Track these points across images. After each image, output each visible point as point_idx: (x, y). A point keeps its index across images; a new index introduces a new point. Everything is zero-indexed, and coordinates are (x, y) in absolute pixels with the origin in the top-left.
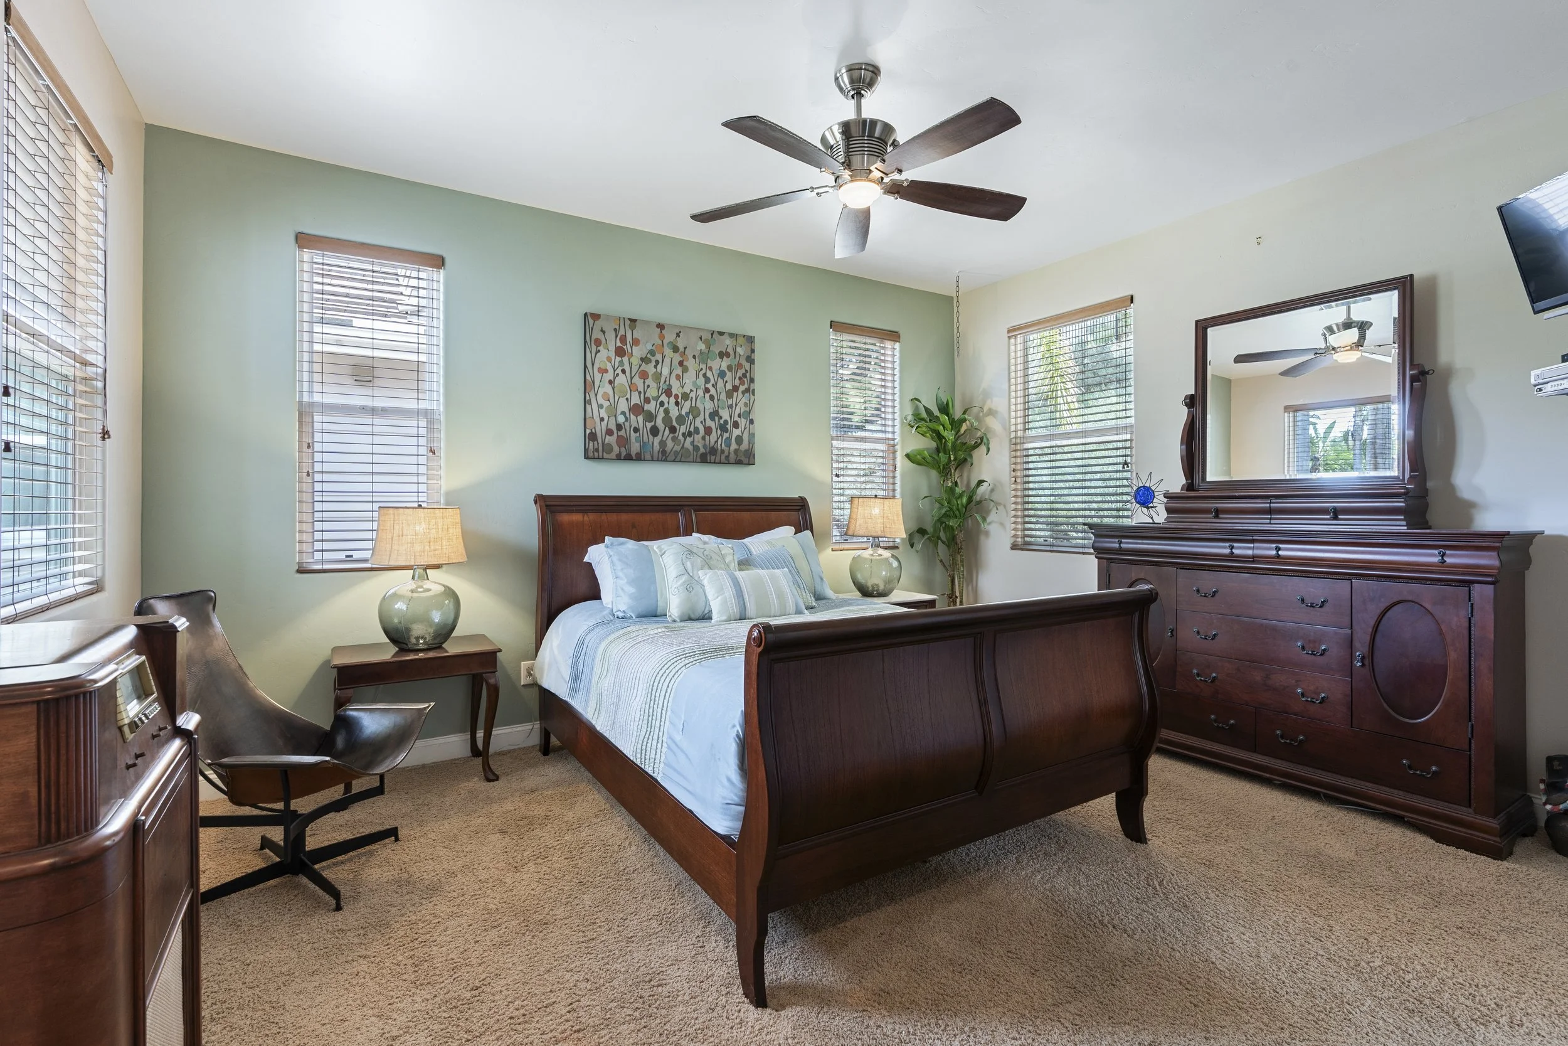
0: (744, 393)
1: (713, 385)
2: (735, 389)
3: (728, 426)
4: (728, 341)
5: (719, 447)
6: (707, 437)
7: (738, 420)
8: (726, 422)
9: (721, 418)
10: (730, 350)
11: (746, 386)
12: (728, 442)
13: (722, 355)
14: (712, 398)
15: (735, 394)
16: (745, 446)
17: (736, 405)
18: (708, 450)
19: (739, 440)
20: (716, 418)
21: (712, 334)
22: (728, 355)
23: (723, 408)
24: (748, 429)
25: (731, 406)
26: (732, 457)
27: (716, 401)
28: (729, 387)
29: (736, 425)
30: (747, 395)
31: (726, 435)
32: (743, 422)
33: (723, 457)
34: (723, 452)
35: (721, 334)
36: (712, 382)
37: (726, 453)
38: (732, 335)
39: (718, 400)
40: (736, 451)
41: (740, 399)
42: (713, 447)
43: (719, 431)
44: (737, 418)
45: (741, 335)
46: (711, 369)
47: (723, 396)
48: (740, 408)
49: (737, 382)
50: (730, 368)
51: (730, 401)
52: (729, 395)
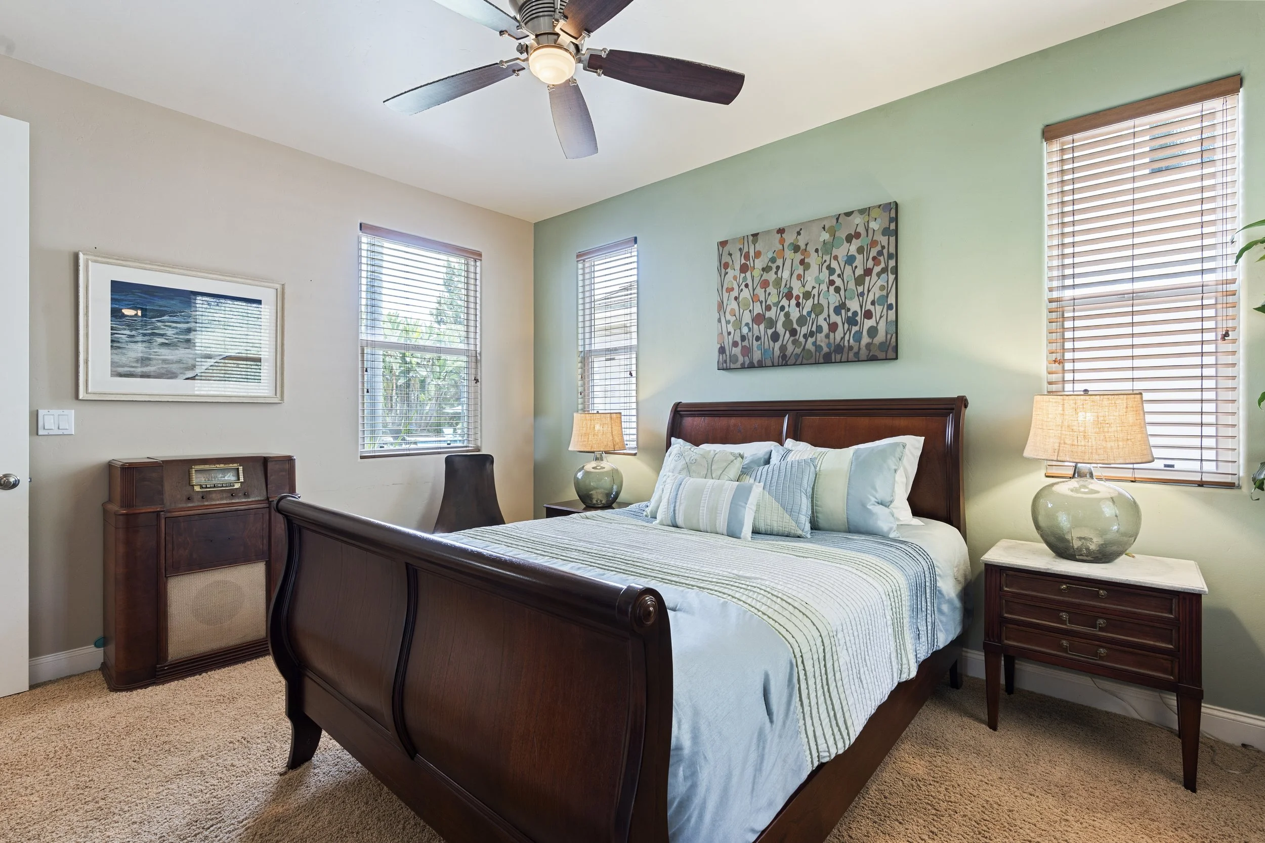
0: (879, 275)
1: (839, 276)
2: (868, 272)
3: (858, 318)
4: (858, 220)
5: (846, 344)
6: (832, 335)
7: (872, 308)
8: (855, 314)
9: (849, 310)
10: (861, 229)
11: (883, 265)
12: (858, 336)
13: (849, 239)
14: (837, 290)
15: (867, 279)
16: (881, 337)
17: (869, 291)
18: (832, 348)
19: (873, 331)
20: (843, 312)
21: (837, 219)
22: (858, 235)
23: (851, 299)
24: (885, 317)
25: (862, 294)
26: (864, 353)
27: (842, 292)
28: (859, 272)
29: (868, 315)
30: (884, 276)
31: (855, 329)
32: (878, 310)
33: (851, 355)
34: (851, 348)
35: (848, 214)
36: (838, 271)
37: (855, 349)
38: (862, 212)
39: (845, 291)
40: (868, 346)
41: (875, 285)
42: (839, 345)
43: (846, 326)
44: (869, 307)
45: (874, 207)
46: (836, 258)
47: (852, 285)
48: (876, 293)
49: (870, 264)
50: (860, 250)
51: (860, 289)
52: (859, 281)
